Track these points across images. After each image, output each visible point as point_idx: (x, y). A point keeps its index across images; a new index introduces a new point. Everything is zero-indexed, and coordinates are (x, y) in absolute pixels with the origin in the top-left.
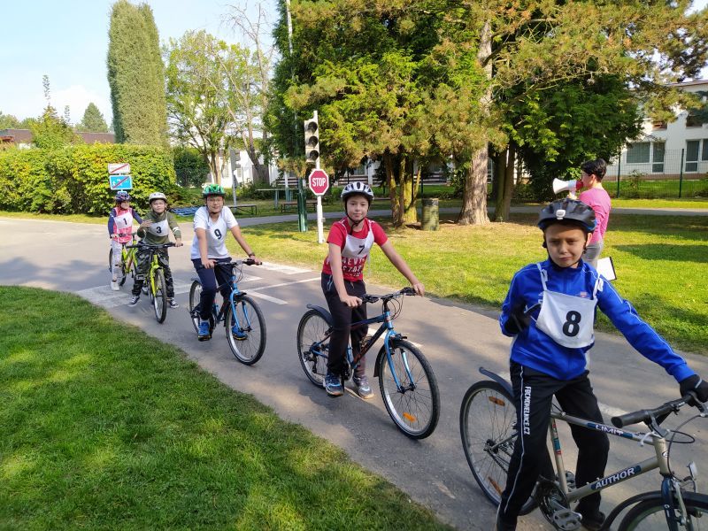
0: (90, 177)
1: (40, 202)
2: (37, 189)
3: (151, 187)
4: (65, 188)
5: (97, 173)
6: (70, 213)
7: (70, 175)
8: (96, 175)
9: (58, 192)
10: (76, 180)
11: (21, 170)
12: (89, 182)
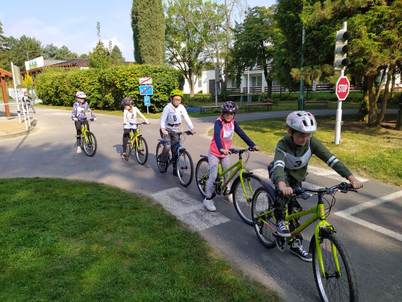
0: (127, 86)
1: (95, 102)
2: (93, 94)
3: (165, 94)
4: (111, 93)
5: (131, 84)
6: (113, 110)
7: (114, 85)
8: (131, 85)
9: (107, 96)
10: (118, 88)
11: (83, 82)
12: (126, 90)
